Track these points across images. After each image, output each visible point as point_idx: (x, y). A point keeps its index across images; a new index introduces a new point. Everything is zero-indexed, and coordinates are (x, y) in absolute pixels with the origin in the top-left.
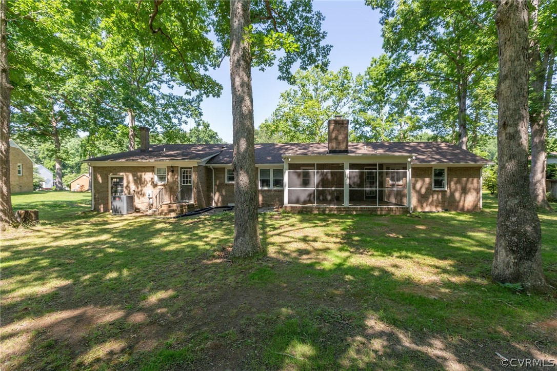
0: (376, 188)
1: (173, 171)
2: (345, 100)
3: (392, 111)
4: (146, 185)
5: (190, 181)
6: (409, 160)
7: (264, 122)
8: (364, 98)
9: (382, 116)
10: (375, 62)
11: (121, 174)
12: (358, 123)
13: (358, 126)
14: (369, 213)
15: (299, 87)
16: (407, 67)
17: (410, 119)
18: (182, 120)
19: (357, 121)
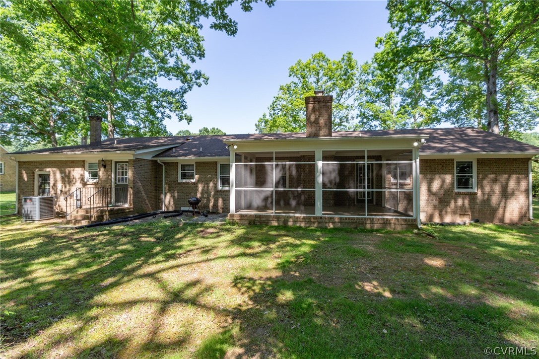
0: (364, 188)
1: (105, 166)
2: (349, 91)
3: (404, 103)
4: (75, 184)
5: (126, 178)
6: (416, 144)
7: (262, 117)
8: (371, 88)
9: (392, 107)
10: (380, 42)
11: (48, 170)
12: (366, 117)
13: (365, 120)
14: (353, 226)
15: (300, 80)
16: (420, 46)
17: (425, 110)
18: (165, 114)
19: (364, 114)
